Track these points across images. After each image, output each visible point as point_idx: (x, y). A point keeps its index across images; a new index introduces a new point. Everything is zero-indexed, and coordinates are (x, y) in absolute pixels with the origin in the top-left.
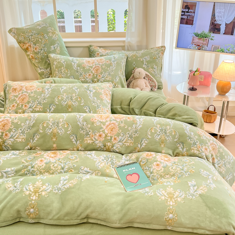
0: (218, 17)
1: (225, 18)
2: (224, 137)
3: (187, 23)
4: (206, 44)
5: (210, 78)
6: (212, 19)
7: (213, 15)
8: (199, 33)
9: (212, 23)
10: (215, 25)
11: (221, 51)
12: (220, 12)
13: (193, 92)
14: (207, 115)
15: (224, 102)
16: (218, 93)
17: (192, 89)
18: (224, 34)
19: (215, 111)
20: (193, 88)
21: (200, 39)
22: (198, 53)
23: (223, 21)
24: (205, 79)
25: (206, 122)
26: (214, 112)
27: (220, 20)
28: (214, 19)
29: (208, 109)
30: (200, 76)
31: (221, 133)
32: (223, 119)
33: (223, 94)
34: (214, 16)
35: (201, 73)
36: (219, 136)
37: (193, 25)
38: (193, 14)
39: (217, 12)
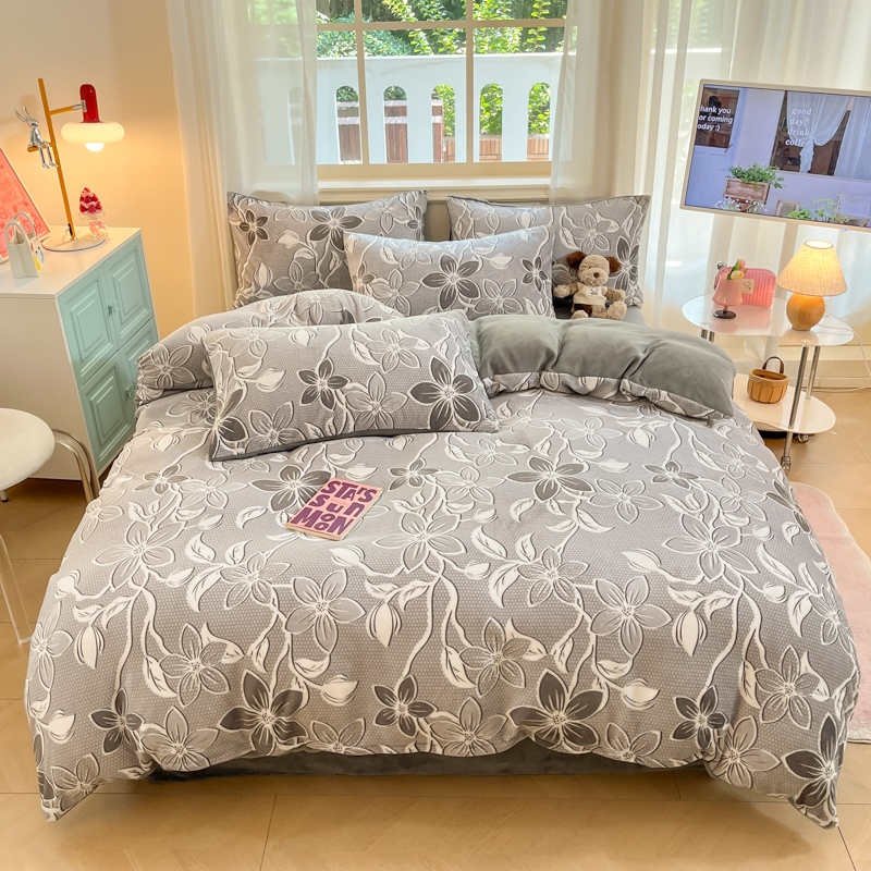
0: (795, 127)
1: (813, 132)
2: (805, 442)
3: (712, 143)
4: (761, 198)
5: (770, 287)
6: (779, 133)
7: (783, 124)
8: (745, 168)
9: (780, 142)
10: (787, 150)
11: (802, 217)
12: (800, 117)
14: (761, 383)
15: (805, 350)
16: (791, 326)
18: (809, 172)
19: (782, 371)
20: (725, 312)
21: (746, 184)
22: (740, 221)
23: (807, 139)
24: (757, 287)
25: (759, 401)
26: (780, 376)
27: (800, 137)
28: (784, 134)
29: (764, 367)
30: (744, 280)
31: (796, 429)
32: (803, 394)
33: (803, 328)
34: (785, 125)
35: (748, 273)
36: (790, 437)
37: (729, 149)
38: (730, 121)
39: (792, 117)
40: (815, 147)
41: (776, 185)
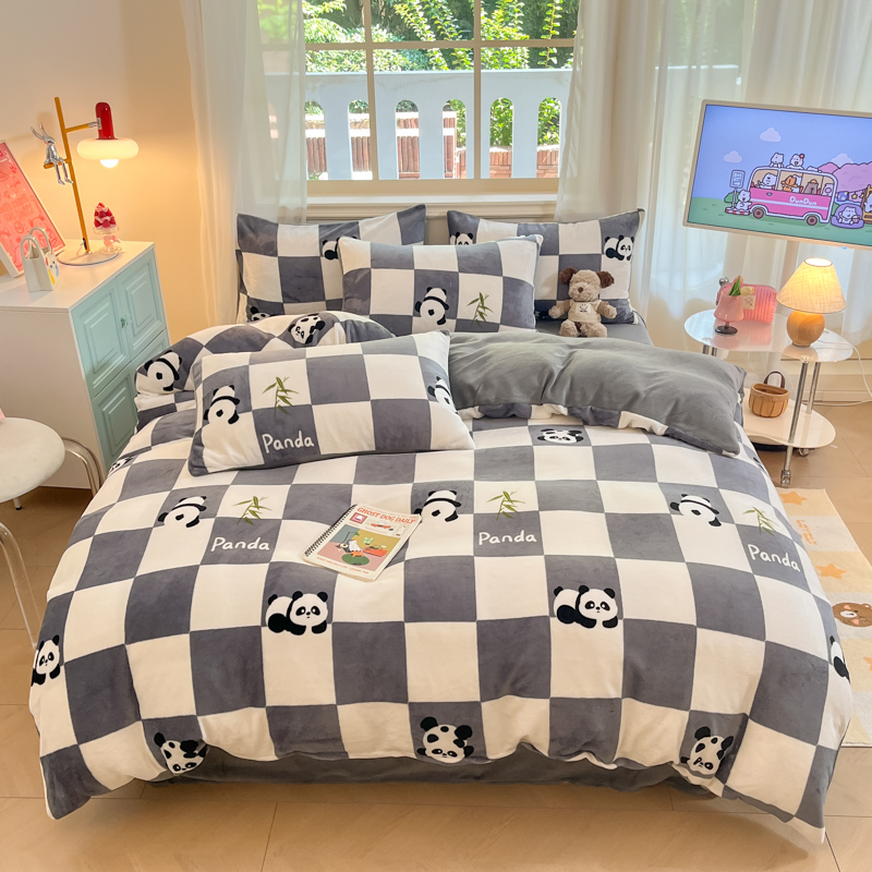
2: (806, 455)
5: (772, 303)
13: (729, 337)
14: (762, 398)
15: (805, 366)
16: (791, 342)
17: (725, 330)
19: (783, 386)
20: (726, 327)
24: (758, 304)
25: (761, 416)
26: (781, 390)
29: (766, 382)
31: (797, 444)
32: (803, 407)
33: (804, 344)
36: (790, 452)
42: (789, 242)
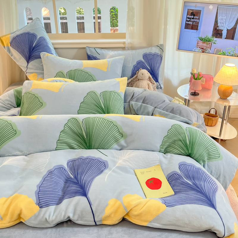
1: (227, 24)
3: (192, 28)
4: (209, 47)
6: (215, 25)
7: (216, 22)
8: (203, 37)
9: (215, 28)
10: (218, 31)
11: (223, 54)
12: (222, 19)
14: (208, 118)
16: (219, 97)
18: (225, 38)
19: (216, 114)
20: (195, 93)
21: (204, 43)
25: (208, 126)
27: (222, 26)
29: (209, 112)
33: (224, 98)
37: (198, 31)
38: (198, 21)
39: (219, 19)
40: (227, 30)
41: (214, 43)
42: (218, 57)
